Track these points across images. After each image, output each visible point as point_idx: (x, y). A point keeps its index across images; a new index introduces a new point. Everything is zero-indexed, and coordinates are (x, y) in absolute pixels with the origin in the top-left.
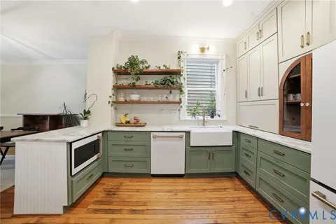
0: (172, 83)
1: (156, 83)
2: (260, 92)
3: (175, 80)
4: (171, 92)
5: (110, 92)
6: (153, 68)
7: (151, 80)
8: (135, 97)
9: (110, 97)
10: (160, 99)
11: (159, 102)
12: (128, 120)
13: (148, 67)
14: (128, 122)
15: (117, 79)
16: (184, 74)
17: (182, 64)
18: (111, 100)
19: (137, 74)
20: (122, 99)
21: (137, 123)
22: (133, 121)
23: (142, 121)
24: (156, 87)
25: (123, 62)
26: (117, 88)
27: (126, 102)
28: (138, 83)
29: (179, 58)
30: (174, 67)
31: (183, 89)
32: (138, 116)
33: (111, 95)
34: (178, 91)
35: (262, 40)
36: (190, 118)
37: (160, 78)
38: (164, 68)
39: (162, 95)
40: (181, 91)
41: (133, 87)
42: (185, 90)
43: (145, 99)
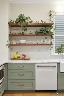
0: (47, 32)
1: (36, 32)
3: (48, 30)
4: (46, 38)
5: (7, 38)
6: (34, 22)
7: (33, 30)
8: (23, 41)
9: (8, 41)
10: (39, 42)
11: (38, 44)
12: (19, 56)
13: (32, 21)
14: (19, 57)
15: (10, 29)
16: (54, 26)
17: (52, 20)
18: (8, 43)
20: (14, 43)
21: (24, 58)
22: (22, 57)
23: (27, 57)
24: (37, 34)
25: (15, 18)
26: (11, 36)
27: (17, 45)
28: (25, 33)
29: (50, 15)
30: (47, 22)
31: (53, 36)
32: (25, 53)
33: (8, 40)
34: (50, 37)
36: (57, 54)
37: (38, 29)
38: (42, 23)
39: (41, 40)
40: (52, 37)
41: (22, 35)
42: (54, 36)
43: (30, 42)
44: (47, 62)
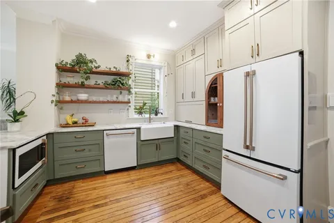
0: (122, 84)
1: (106, 83)
2: (193, 95)
3: (124, 82)
4: (121, 93)
5: (53, 90)
6: (103, 68)
7: (101, 80)
8: (83, 96)
9: (53, 95)
10: (109, 99)
11: (108, 102)
12: (76, 120)
13: (99, 67)
14: (76, 123)
15: (59, 76)
16: (132, 76)
17: (130, 68)
18: (54, 99)
19: (86, 73)
20: (67, 98)
21: (86, 123)
22: (81, 121)
23: (90, 121)
24: (107, 87)
25: (69, 59)
26: (61, 86)
27: (72, 102)
28: (86, 83)
29: (128, 61)
30: (123, 69)
31: (131, 90)
32: (87, 116)
33: (54, 93)
34: (127, 92)
35: (195, 56)
36: (137, 116)
37: (109, 79)
38: (115, 70)
39: (113, 95)
40: (130, 92)
41: (82, 86)
42: (133, 91)
43: (94, 98)
44: (122, 127)
